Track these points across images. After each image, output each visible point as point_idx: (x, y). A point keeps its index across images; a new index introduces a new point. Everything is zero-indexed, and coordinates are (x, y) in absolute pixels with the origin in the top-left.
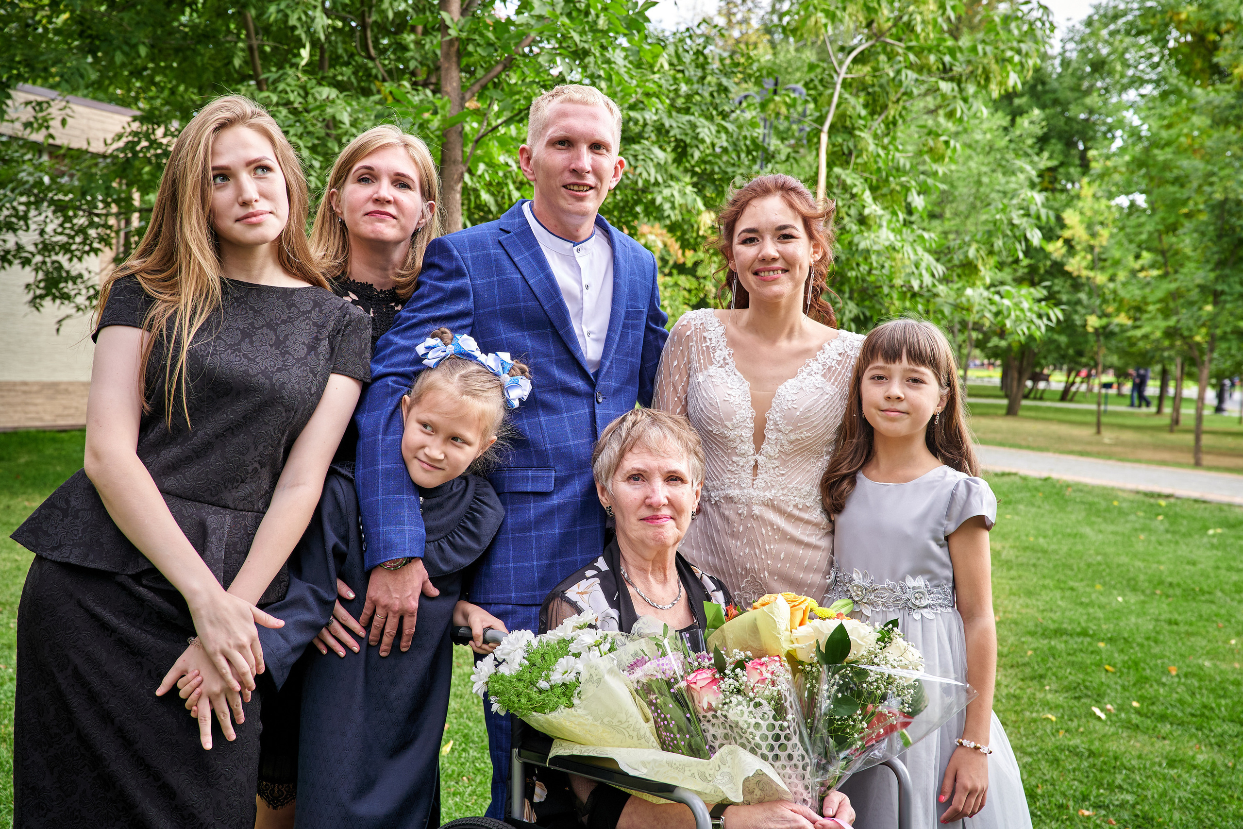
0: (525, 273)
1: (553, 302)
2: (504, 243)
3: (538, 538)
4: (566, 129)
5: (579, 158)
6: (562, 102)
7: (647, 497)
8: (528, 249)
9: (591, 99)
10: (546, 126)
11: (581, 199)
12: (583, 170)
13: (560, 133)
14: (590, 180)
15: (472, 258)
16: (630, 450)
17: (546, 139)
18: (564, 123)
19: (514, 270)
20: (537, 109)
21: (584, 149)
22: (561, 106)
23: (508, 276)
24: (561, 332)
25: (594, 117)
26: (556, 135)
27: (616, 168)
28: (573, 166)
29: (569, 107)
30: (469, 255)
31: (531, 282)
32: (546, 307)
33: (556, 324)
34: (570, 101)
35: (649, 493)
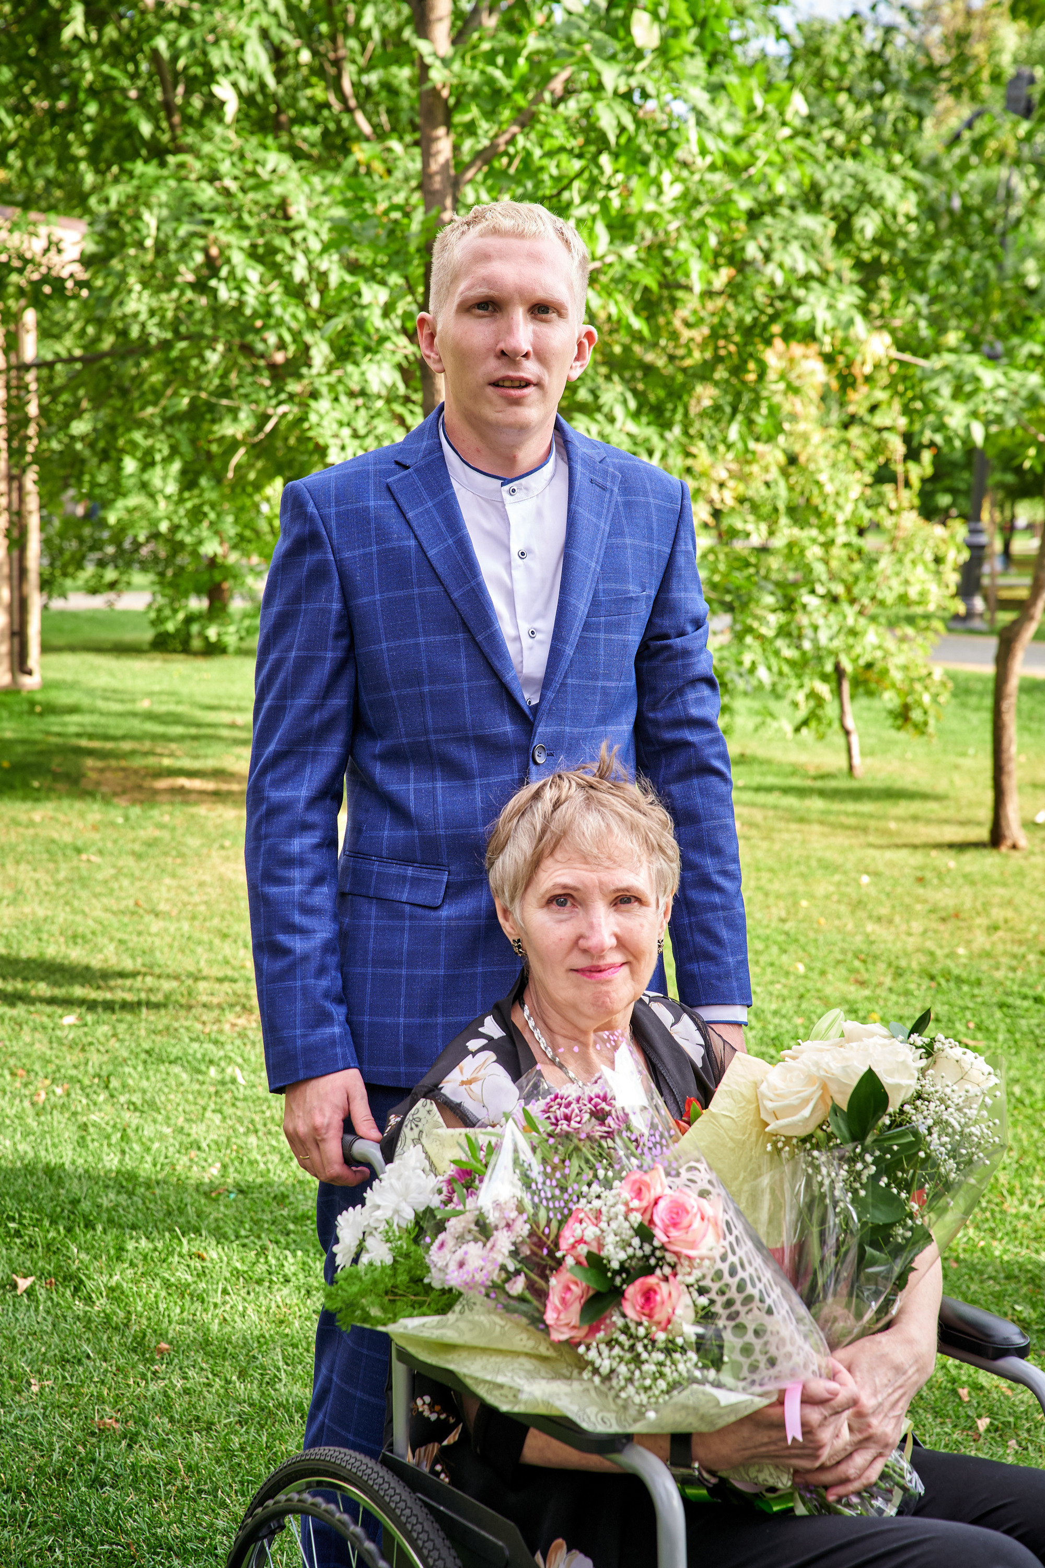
0: (422, 538)
1: (467, 587)
2: (394, 488)
3: (411, 979)
4: (487, 281)
5: (510, 331)
6: (482, 235)
7: (581, 937)
8: (433, 495)
9: (530, 227)
10: (455, 278)
11: (517, 402)
12: (516, 353)
13: (482, 291)
14: (530, 370)
15: (338, 514)
16: (552, 853)
17: (456, 300)
18: (483, 270)
19: (405, 532)
20: (443, 249)
21: (519, 314)
22: (481, 242)
23: (395, 544)
24: (479, 638)
25: (535, 258)
26: (472, 293)
27: (580, 345)
28: (502, 346)
29: (493, 243)
30: (333, 510)
31: (431, 553)
32: (455, 596)
33: (471, 624)
34: (496, 231)
35: (584, 930)
